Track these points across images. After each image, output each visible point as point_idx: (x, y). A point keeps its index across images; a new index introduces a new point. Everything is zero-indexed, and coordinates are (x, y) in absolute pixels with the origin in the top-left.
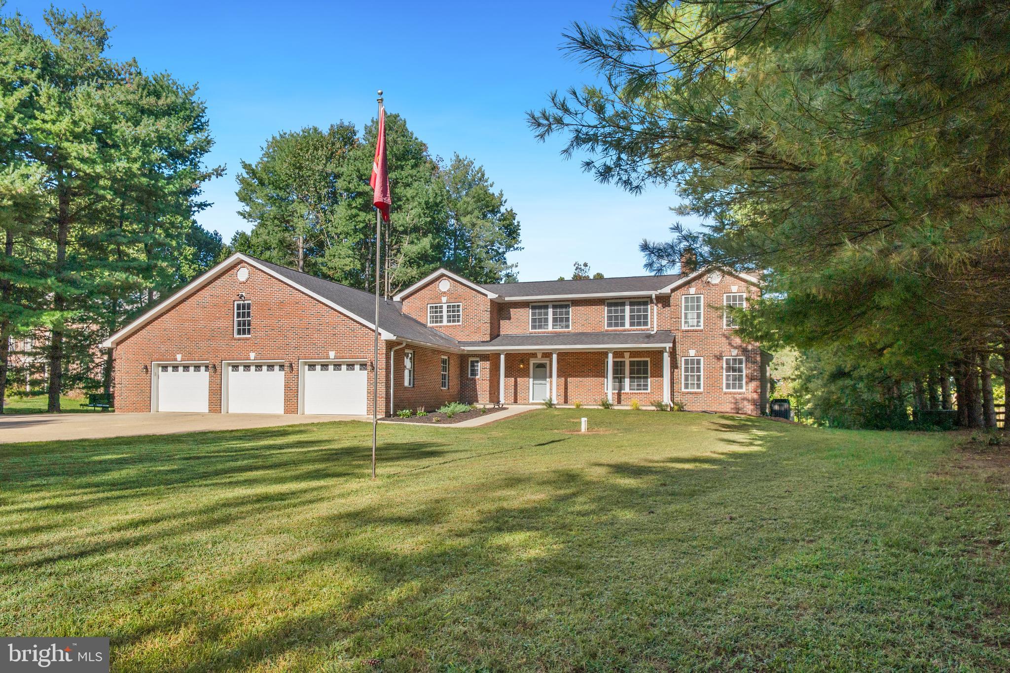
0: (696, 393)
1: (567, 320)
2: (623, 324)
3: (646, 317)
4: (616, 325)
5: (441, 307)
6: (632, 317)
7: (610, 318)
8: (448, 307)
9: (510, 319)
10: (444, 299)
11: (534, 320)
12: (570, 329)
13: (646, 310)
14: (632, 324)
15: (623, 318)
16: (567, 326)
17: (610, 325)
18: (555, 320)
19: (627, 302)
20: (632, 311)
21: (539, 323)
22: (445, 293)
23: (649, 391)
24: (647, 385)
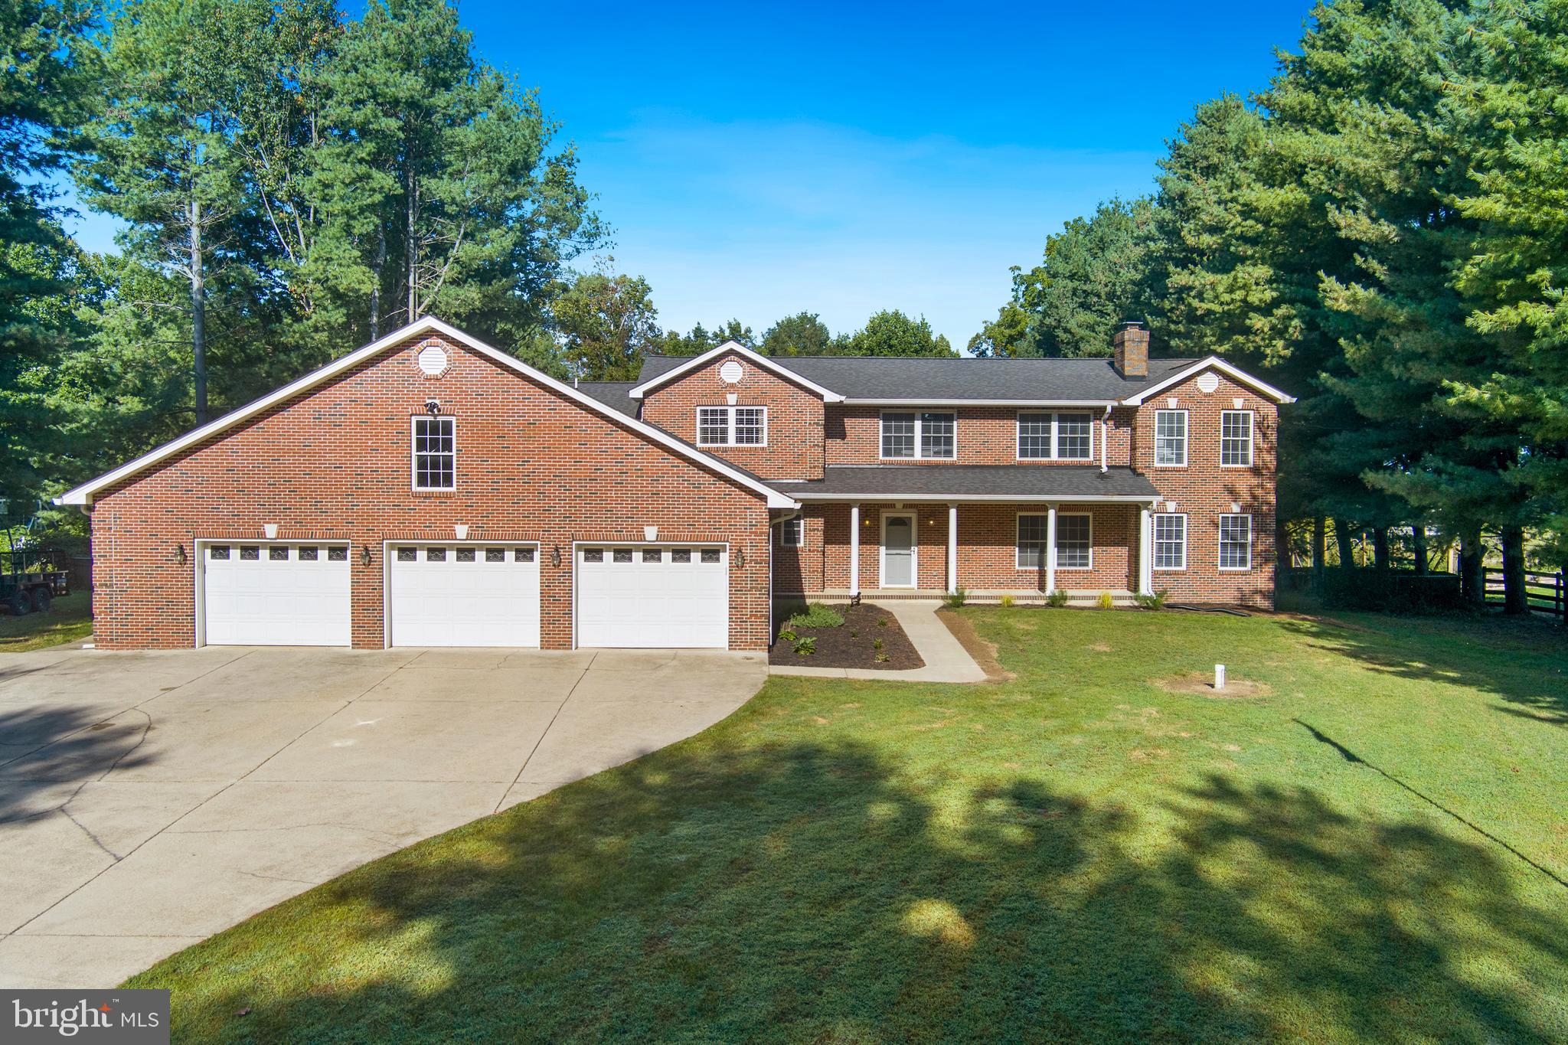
0: (1176, 573)
1: (949, 441)
2: (1046, 453)
3: (1085, 442)
4: (1035, 454)
5: (724, 413)
6: (1062, 441)
7: (1023, 441)
8: (740, 412)
9: (843, 436)
10: (732, 399)
11: (887, 440)
12: (955, 458)
13: (1086, 430)
14: (1062, 453)
15: (1047, 441)
16: (949, 453)
17: (1023, 453)
18: (926, 441)
19: (1055, 416)
20: (1061, 430)
21: (897, 444)
22: (732, 385)
23: (1090, 567)
24: (1087, 557)
